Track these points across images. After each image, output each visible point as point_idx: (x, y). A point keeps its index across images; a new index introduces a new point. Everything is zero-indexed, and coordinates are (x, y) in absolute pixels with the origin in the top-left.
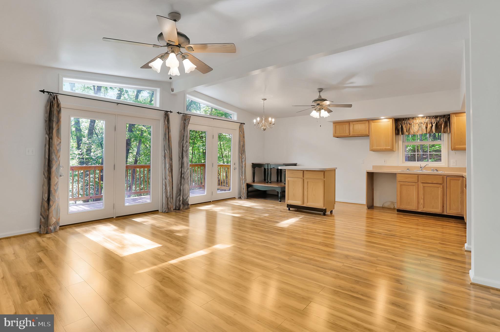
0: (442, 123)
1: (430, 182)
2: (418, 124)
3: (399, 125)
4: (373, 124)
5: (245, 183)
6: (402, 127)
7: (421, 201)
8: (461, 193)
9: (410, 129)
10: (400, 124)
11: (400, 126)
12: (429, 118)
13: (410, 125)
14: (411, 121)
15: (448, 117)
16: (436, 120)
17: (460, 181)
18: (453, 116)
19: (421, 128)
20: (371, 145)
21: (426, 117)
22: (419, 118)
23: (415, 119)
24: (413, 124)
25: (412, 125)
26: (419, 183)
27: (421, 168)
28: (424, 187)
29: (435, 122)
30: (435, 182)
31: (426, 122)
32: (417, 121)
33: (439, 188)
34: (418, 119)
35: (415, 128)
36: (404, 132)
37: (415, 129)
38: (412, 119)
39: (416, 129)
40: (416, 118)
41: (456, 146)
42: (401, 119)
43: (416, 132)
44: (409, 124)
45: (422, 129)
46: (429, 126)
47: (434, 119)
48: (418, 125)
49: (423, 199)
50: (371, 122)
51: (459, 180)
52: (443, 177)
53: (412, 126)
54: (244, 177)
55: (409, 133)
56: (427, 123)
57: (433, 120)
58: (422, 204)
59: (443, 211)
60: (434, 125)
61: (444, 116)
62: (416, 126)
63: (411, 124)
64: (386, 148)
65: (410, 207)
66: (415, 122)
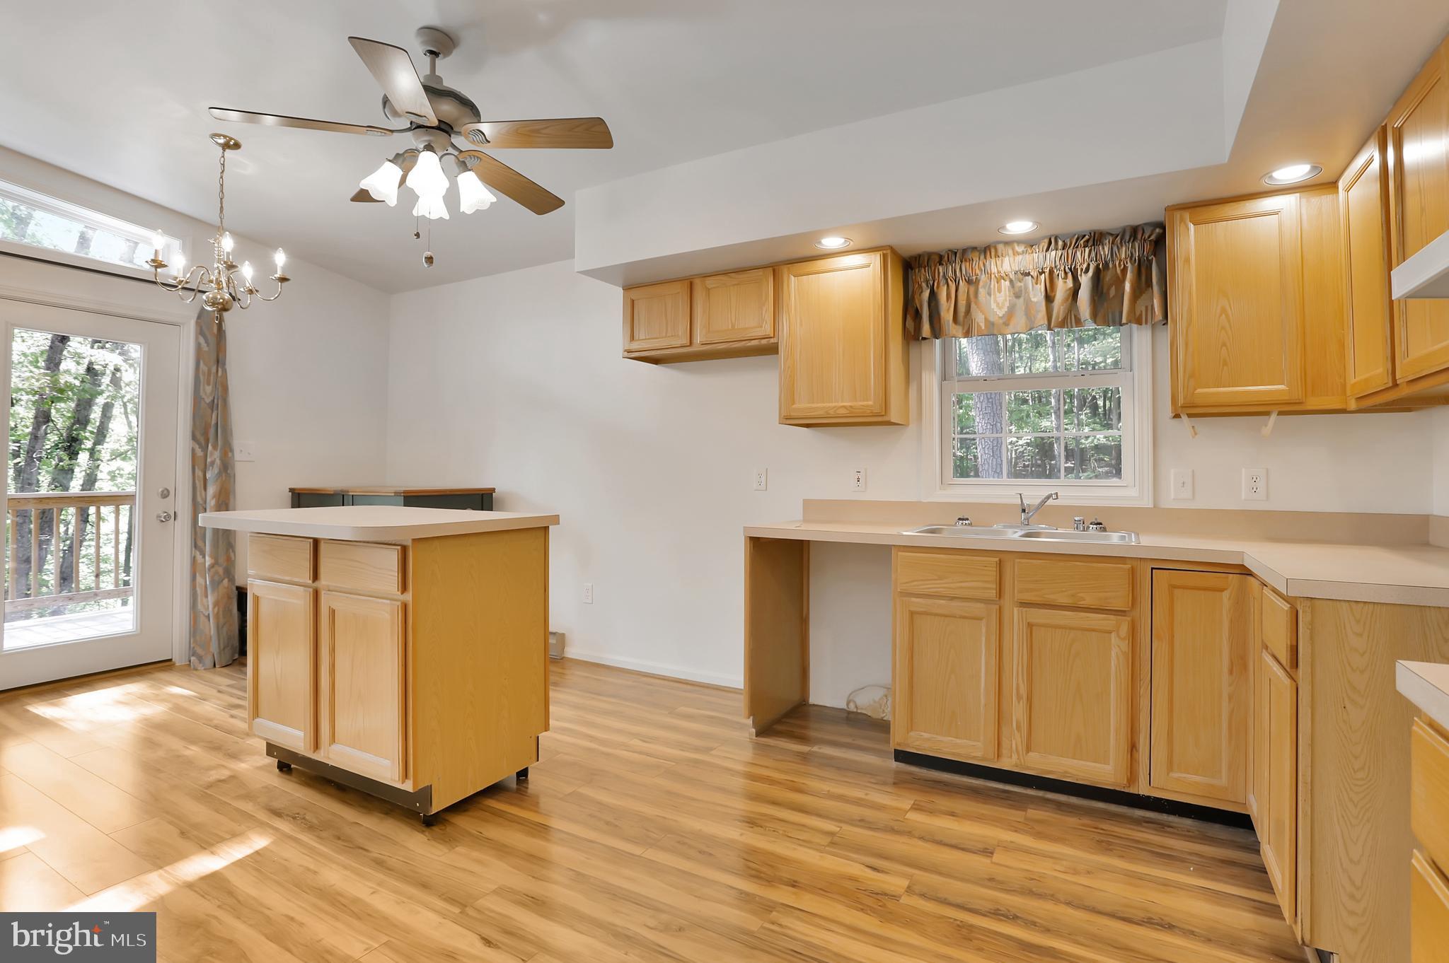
0: (1124, 270)
1: (1062, 599)
2: (1011, 281)
3: (920, 287)
4: (793, 284)
5: (213, 590)
6: (933, 295)
7: (1018, 711)
8: (1231, 672)
9: (973, 306)
10: (924, 285)
11: (926, 294)
12: (1060, 243)
13: (972, 289)
14: (975, 266)
15: (1153, 237)
16: (1093, 254)
17: (1226, 595)
18: (1182, 220)
19: (1021, 300)
20: (788, 392)
21: (1047, 241)
22: (1016, 245)
23: (993, 251)
24: (983, 278)
25: (981, 284)
26: (1007, 602)
27: (1024, 511)
28: (1030, 626)
29: (1089, 265)
30: (1089, 599)
31: (1048, 264)
32: (1008, 263)
33: (1113, 635)
34: (1010, 252)
35: (995, 301)
36: (942, 321)
37: (993, 306)
38: (982, 257)
39: (1000, 308)
40: (1000, 247)
41: (1199, 391)
42: (930, 255)
43: (1001, 321)
44: (969, 282)
45: (1028, 303)
46: (1063, 287)
47: (1087, 250)
48: (1007, 283)
49: (1025, 696)
50: (785, 269)
51: (1222, 590)
52: (1133, 571)
53: (982, 291)
54: (211, 556)
55: (966, 328)
56: (1051, 272)
57: (1082, 257)
58: (1018, 728)
59: (1132, 778)
60: (1085, 280)
61: (1134, 232)
62: (1000, 291)
63: (977, 281)
64: (851, 407)
65: (958, 741)
66: (994, 270)
